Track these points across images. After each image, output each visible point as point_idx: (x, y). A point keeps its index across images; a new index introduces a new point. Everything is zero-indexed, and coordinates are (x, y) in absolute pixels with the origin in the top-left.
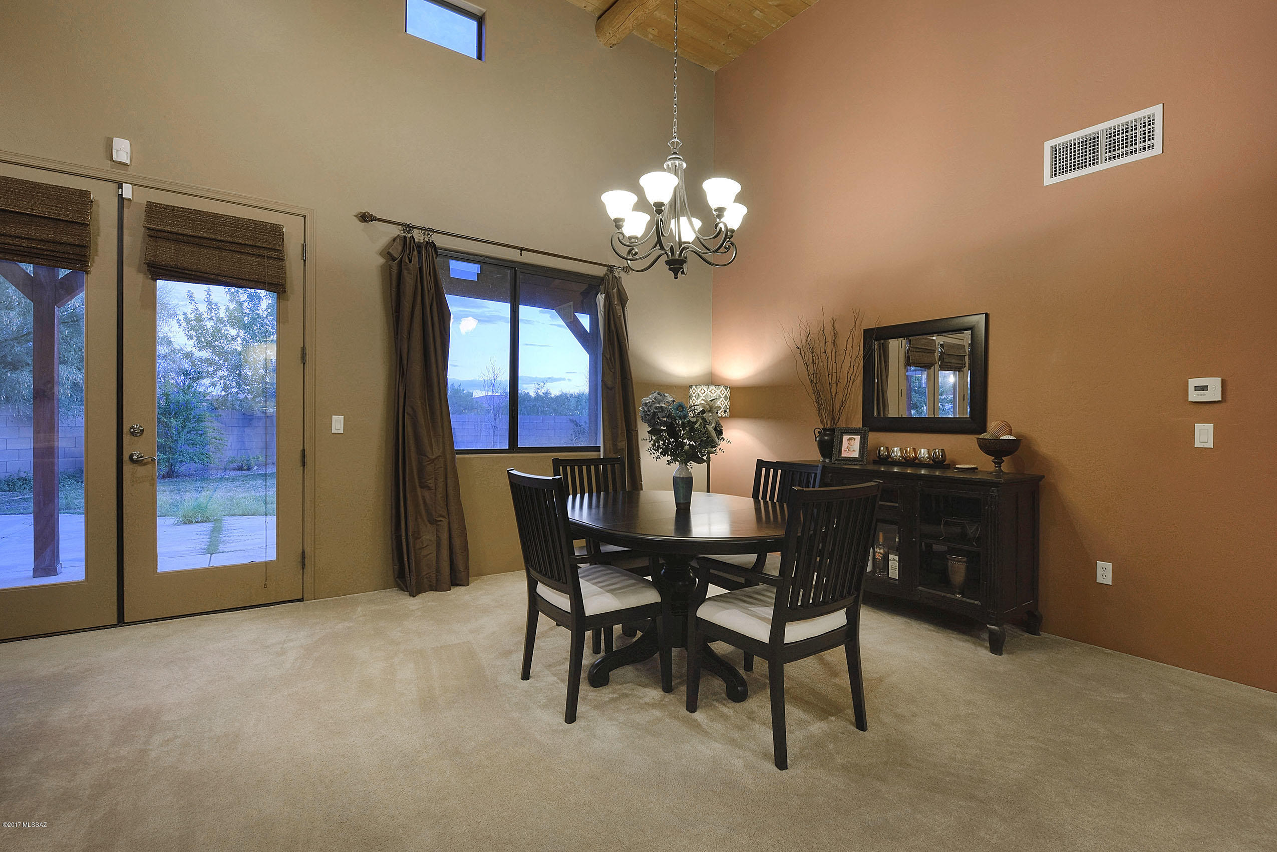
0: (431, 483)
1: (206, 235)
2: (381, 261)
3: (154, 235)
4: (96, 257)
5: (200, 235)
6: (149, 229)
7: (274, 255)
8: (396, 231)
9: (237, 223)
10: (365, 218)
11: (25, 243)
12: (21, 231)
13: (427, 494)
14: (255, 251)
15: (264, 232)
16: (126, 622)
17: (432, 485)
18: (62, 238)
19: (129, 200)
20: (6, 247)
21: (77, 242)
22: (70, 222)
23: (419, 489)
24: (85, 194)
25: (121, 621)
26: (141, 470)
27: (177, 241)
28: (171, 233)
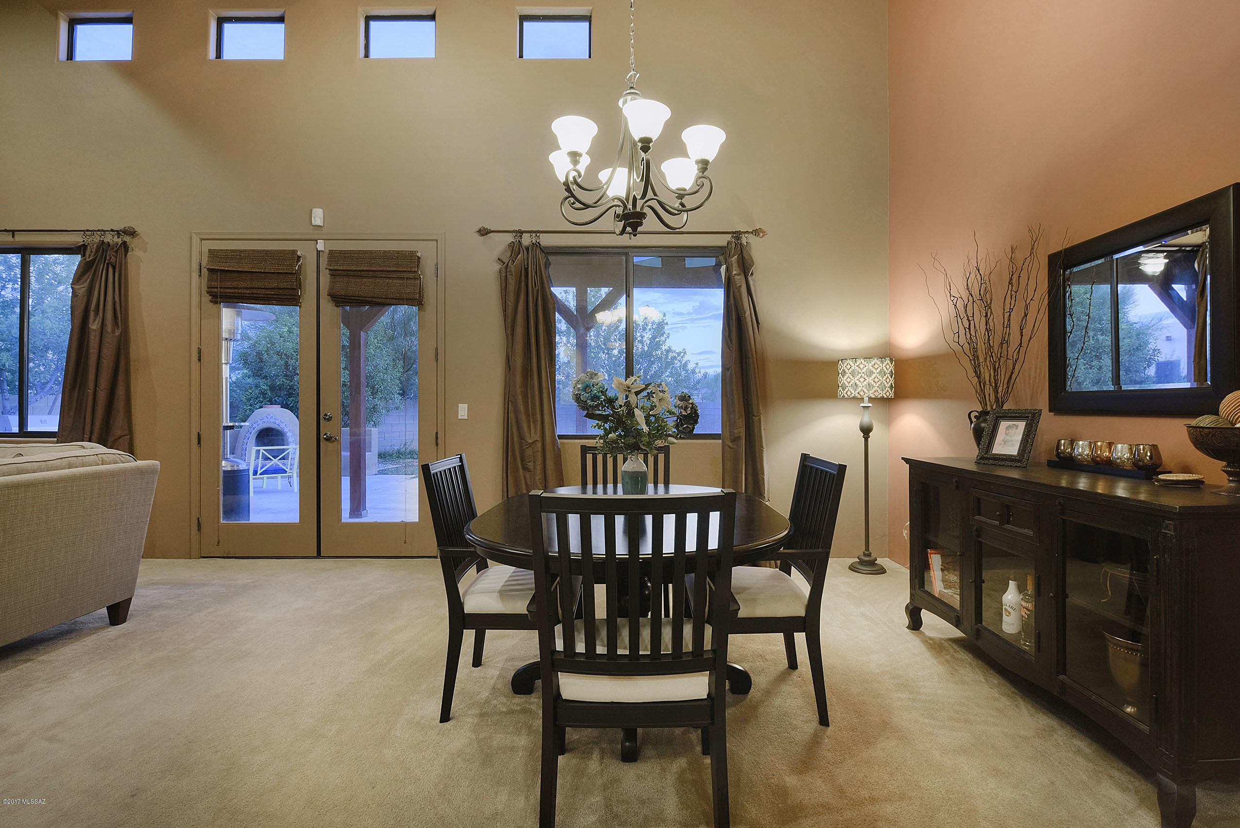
0: (530, 465)
1: (364, 268)
2: (497, 267)
3: (334, 273)
4: (305, 296)
5: (361, 269)
6: (330, 270)
7: (411, 275)
8: (510, 238)
9: (386, 256)
10: (484, 232)
11: (263, 292)
12: (261, 284)
13: (528, 475)
14: (398, 275)
15: (404, 259)
16: (322, 555)
17: (531, 468)
18: (282, 286)
19: (322, 251)
20: (255, 295)
21: (289, 287)
22: (285, 273)
23: (521, 470)
24: (294, 252)
25: (319, 555)
26: (330, 445)
27: (348, 276)
28: (343, 270)
